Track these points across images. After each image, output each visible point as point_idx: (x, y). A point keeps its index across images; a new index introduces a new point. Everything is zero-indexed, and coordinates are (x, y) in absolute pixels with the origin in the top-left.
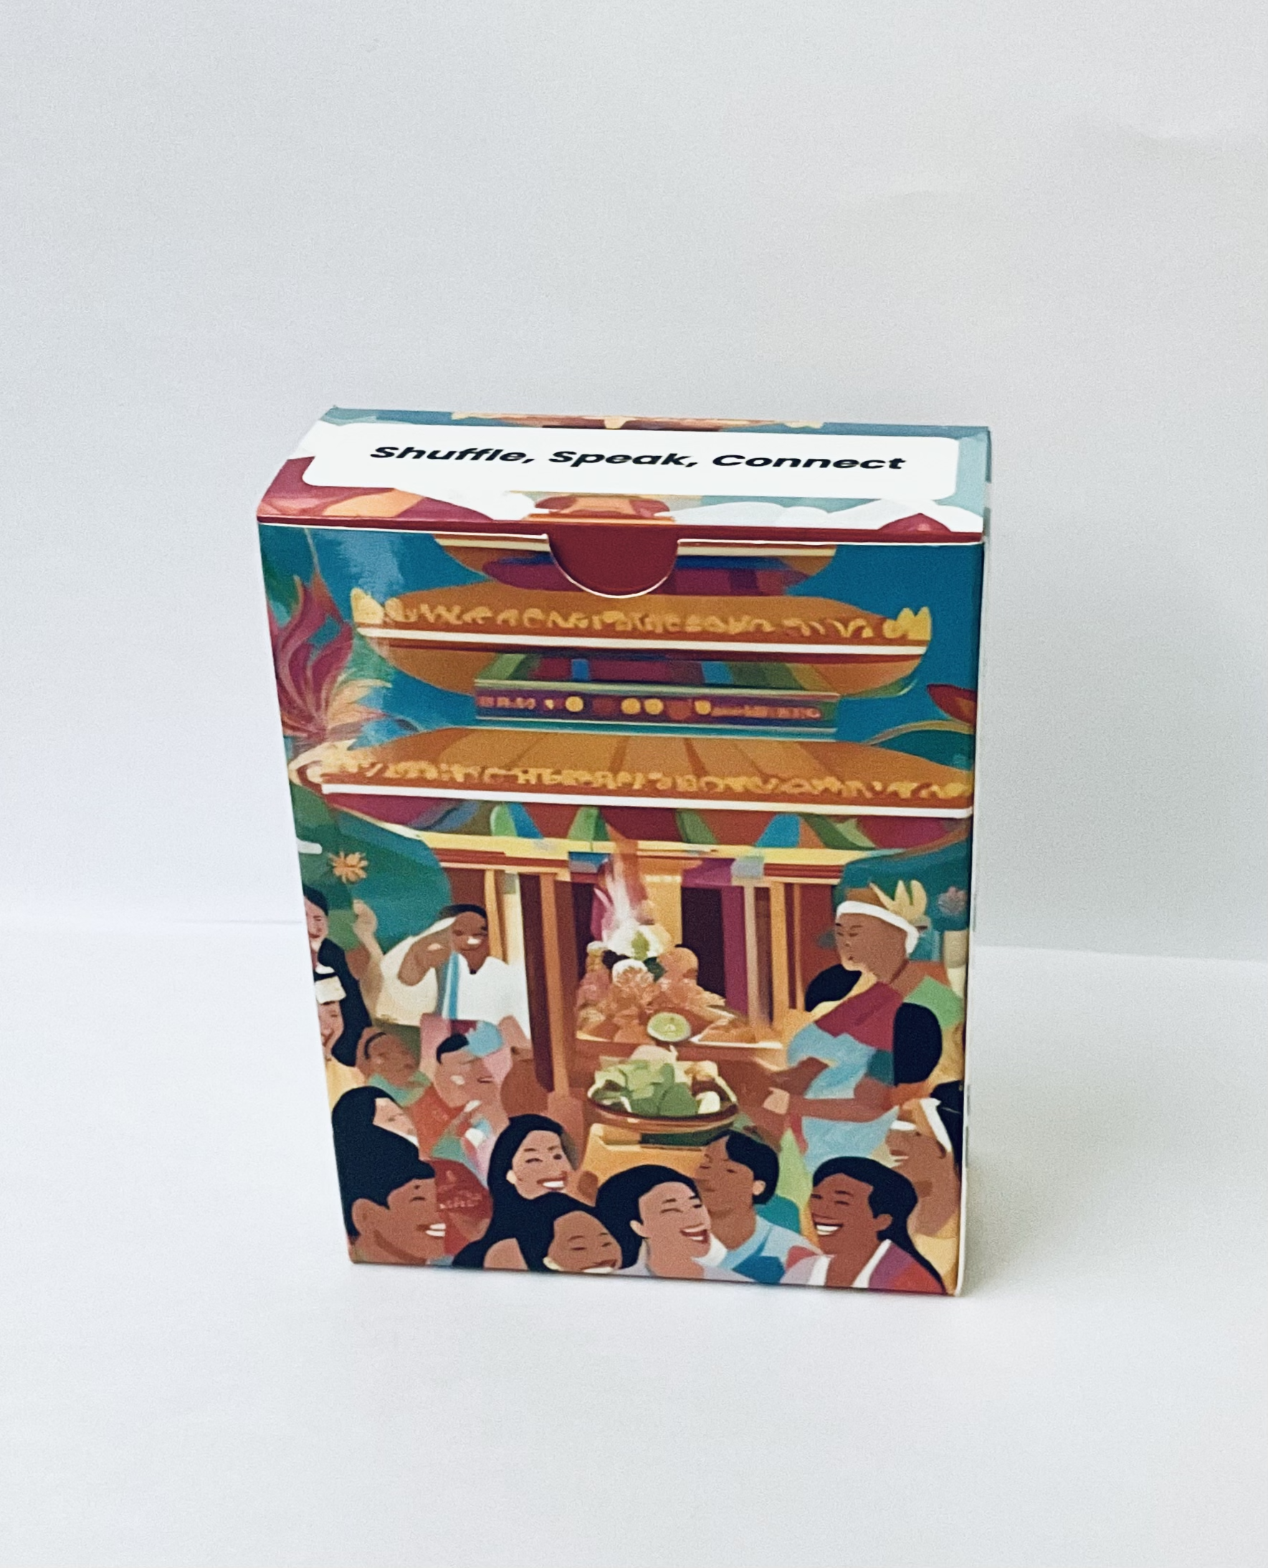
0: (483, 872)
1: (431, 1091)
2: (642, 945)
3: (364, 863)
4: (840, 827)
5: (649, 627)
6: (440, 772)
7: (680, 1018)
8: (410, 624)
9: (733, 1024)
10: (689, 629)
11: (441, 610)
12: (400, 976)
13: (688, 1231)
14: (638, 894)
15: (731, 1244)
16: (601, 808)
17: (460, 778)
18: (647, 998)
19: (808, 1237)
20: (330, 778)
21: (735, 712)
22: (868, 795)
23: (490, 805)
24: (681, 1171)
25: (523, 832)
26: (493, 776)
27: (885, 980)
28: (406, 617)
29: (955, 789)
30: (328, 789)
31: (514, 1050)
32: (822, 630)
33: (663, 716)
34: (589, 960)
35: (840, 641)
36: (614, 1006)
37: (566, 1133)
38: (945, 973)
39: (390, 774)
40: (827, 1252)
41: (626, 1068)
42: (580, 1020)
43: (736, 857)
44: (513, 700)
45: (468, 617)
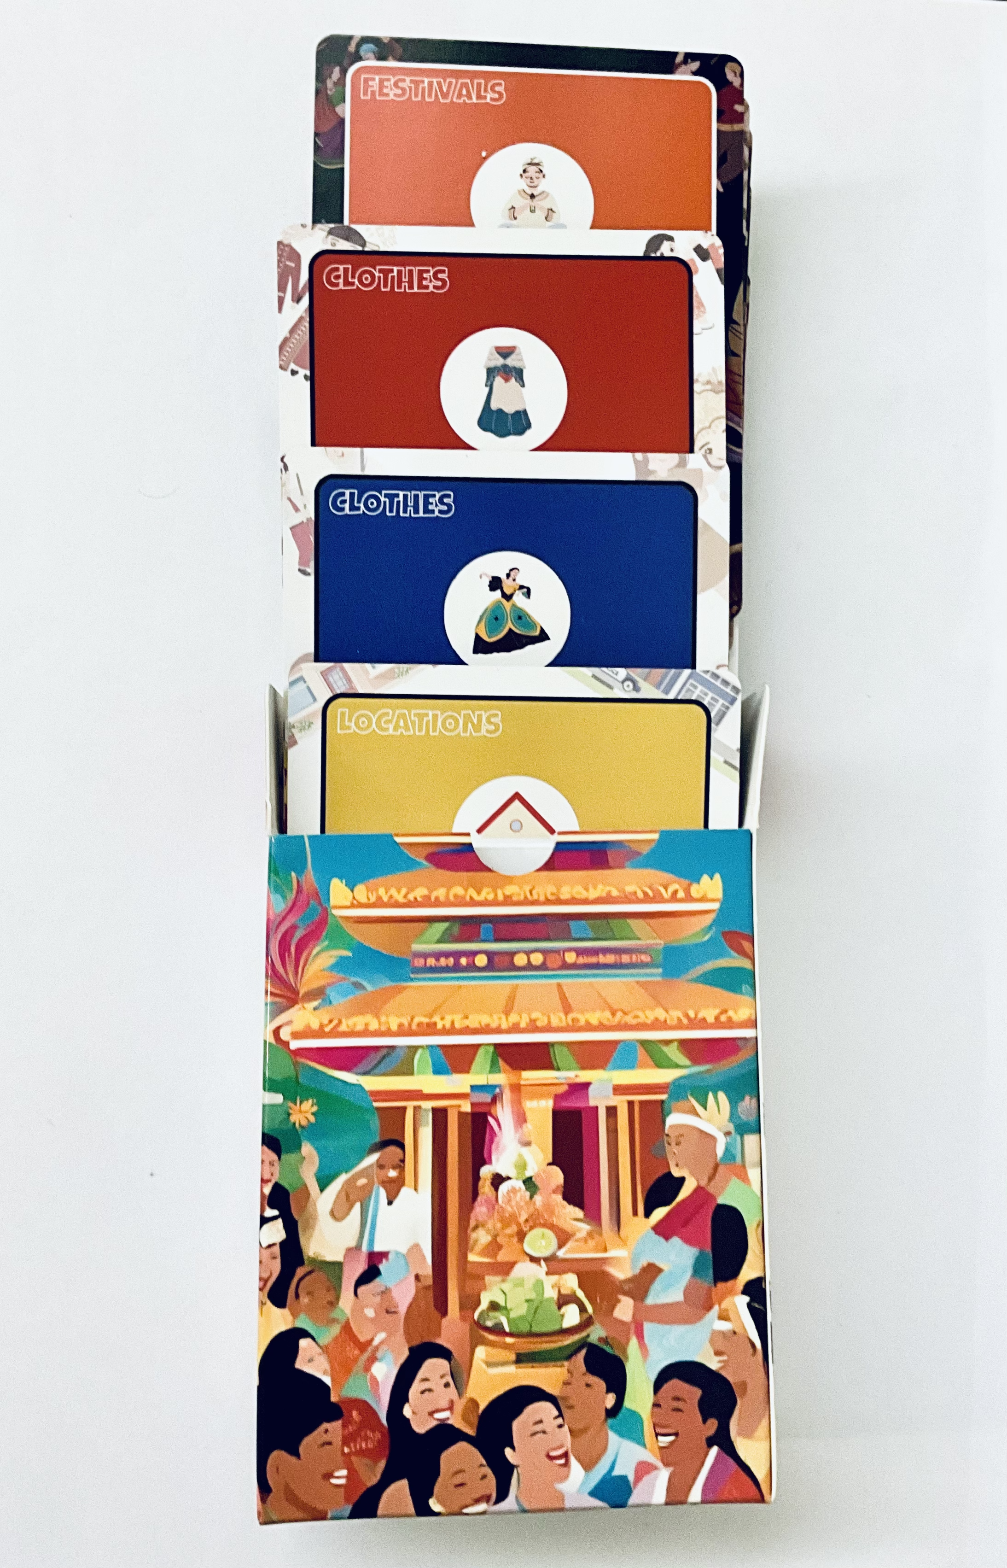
0: (404, 1109)
1: (347, 1328)
2: (522, 1166)
3: (315, 1109)
4: (665, 1049)
5: (535, 897)
6: (380, 1023)
7: (549, 1233)
8: (370, 904)
9: (590, 1235)
10: (563, 897)
11: (393, 892)
12: (332, 1213)
13: (553, 1454)
14: (521, 1119)
15: (588, 1466)
16: (497, 1046)
17: (394, 1027)
18: (523, 1217)
19: (651, 1451)
20: (296, 1035)
21: (593, 960)
22: (685, 1021)
23: (414, 1049)
24: (549, 1390)
25: (438, 1071)
26: (419, 1024)
27: (703, 1183)
28: (368, 899)
29: (743, 1014)
30: (294, 1045)
31: (417, 1277)
32: (651, 893)
33: (543, 967)
34: (481, 1183)
35: (663, 901)
36: (499, 1225)
37: (455, 1360)
38: (746, 1174)
39: (343, 1028)
40: (666, 1464)
41: (506, 1286)
42: (471, 1242)
43: (592, 1081)
44: (438, 960)
45: (411, 897)
